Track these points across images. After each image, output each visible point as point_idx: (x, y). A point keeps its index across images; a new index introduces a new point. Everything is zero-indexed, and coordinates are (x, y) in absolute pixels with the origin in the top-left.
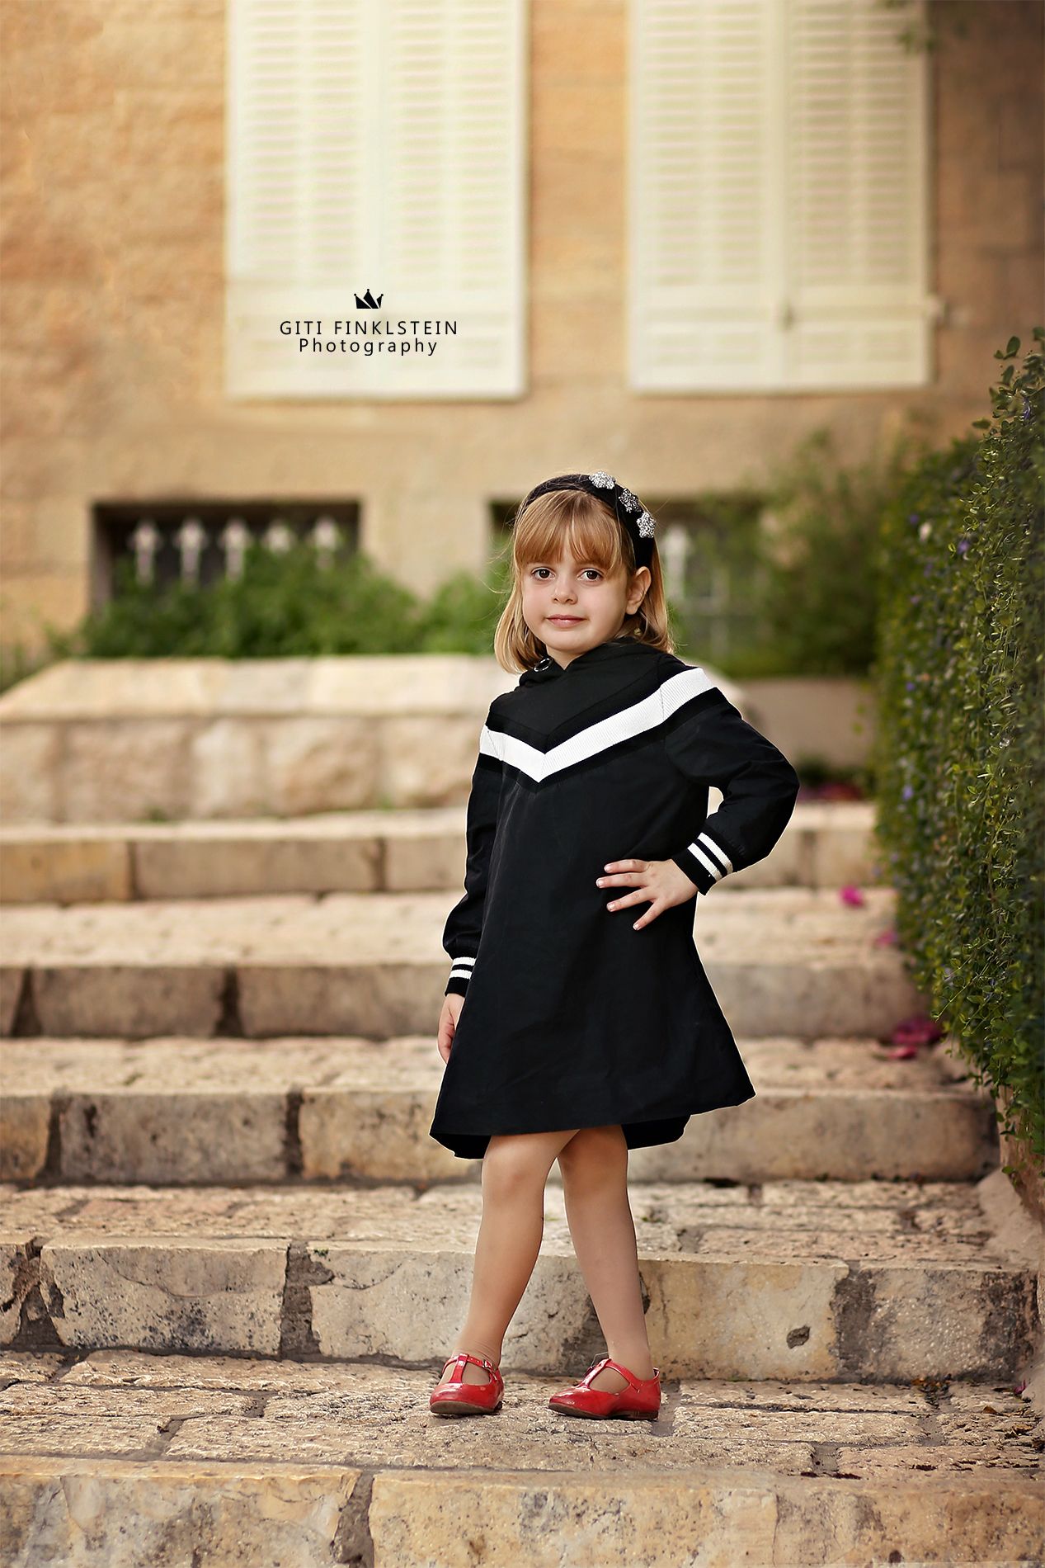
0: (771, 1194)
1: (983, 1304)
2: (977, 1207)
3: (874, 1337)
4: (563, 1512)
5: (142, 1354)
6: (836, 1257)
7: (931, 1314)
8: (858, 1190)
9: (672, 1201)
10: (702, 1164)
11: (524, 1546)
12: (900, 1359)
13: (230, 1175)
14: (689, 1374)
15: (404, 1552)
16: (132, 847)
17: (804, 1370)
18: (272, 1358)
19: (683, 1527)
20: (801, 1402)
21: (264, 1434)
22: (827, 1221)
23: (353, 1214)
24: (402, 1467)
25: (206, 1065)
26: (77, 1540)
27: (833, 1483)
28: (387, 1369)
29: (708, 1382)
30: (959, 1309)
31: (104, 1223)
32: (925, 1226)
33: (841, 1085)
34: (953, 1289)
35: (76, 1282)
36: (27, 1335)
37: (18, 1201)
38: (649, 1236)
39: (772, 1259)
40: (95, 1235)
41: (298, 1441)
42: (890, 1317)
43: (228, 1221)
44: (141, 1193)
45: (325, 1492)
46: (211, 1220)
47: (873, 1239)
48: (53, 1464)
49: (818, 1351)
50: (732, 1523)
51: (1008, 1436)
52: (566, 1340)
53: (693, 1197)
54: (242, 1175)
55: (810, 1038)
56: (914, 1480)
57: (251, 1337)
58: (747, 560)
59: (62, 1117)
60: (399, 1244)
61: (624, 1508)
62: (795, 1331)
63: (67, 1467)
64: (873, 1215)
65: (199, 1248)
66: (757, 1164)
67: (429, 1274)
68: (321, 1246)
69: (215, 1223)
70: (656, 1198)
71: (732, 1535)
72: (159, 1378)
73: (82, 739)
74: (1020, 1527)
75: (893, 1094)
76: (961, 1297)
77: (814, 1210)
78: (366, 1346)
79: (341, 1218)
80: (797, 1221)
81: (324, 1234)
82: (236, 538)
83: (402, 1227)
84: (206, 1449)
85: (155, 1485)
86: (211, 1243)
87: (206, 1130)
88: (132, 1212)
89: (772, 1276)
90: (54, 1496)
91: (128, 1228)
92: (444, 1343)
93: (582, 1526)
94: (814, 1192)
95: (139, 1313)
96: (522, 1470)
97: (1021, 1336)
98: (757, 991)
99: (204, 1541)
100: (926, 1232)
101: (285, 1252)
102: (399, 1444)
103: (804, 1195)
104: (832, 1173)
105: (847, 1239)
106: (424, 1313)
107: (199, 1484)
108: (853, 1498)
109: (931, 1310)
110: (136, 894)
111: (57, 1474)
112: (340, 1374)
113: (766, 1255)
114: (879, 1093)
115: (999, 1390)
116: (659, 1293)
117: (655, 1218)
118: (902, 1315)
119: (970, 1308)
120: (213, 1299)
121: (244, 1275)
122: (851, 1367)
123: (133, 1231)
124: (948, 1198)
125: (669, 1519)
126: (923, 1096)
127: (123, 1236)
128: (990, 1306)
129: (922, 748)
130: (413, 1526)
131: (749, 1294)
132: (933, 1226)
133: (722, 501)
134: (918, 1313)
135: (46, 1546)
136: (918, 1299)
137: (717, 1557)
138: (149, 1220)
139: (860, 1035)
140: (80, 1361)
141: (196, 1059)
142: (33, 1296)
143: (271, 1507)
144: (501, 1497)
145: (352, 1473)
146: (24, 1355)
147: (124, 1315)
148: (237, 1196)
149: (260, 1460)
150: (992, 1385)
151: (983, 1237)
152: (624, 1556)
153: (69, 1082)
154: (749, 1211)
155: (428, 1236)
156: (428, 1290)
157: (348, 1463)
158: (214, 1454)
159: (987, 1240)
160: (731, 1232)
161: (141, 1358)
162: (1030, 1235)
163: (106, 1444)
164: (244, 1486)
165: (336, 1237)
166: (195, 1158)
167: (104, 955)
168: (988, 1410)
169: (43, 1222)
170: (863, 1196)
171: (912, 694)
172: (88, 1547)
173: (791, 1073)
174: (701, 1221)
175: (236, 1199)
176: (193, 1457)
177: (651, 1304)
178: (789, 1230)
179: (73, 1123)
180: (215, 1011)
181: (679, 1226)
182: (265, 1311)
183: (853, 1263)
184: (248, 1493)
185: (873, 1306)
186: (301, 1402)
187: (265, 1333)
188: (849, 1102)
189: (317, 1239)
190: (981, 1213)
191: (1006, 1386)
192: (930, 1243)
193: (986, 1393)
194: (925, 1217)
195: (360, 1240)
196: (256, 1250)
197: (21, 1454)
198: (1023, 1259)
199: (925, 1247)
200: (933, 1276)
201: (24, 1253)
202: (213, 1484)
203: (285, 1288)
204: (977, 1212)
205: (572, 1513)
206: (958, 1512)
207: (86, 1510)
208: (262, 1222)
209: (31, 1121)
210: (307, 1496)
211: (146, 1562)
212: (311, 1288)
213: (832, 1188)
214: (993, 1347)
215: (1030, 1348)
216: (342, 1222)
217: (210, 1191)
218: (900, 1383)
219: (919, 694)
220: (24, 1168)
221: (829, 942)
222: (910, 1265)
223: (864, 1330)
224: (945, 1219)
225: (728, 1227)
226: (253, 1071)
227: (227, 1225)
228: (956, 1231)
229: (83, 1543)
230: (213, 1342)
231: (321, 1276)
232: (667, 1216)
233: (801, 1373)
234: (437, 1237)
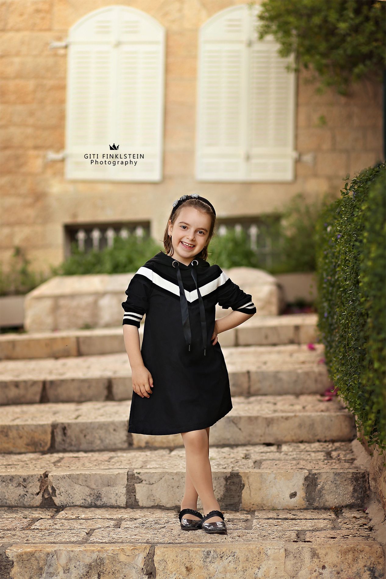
0: (284, 448)
1: (352, 483)
2: (351, 450)
3: (318, 494)
4: (216, 556)
5: (82, 508)
6: (305, 469)
7: (336, 486)
8: (313, 445)
9: (252, 451)
10: (262, 439)
11: (204, 568)
12: (326, 501)
13: (110, 447)
14: (258, 508)
15: (166, 571)
16: (78, 339)
17: (295, 506)
18: (124, 508)
19: (255, 560)
20: (294, 517)
21: (120, 533)
22: (302, 457)
23: (149, 459)
24: (164, 543)
25: (101, 411)
26: (61, 570)
27: (303, 544)
28: (160, 510)
29: (264, 511)
30: (345, 484)
31: (68, 465)
32: (334, 457)
33: (307, 411)
34: (342, 478)
35: (59, 485)
36: (45, 503)
37: (41, 458)
38: (244, 464)
39: (284, 470)
40: (65, 470)
41: (131, 536)
42: (322, 488)
43: (109, 463)
44: (81, 454)
45: (140, 552)
46: (103, 463)
47: (317, 462)
48: (52, 546)
49: (299, 499)
50: (271, 558)
51: (361, 526)
52: (218, 499)
53: (259, 450)
54: (114, 447)
55: (298, 395)
56: (329, 542)
57: (116, 501)
58: (276, 235)
59: (55, 430)
60: (163, 469)
61: (236, 554)
62: (292, 493)
63: (57, 547)
64: (317, 454)
65: (99, 473)
66: (280, 438)
67: (173, 479)
68: (138, 471)
69: (104, 464)
70: (247, 450)
71: (271, 562)
72: (87, 516)
73: (62, 302)
74: (364, 556)
75: (323, 414)
76: (345, 480)
77: (298, 453)
78: (153, 503)
79: (145, 461)
80: (293, 457)
81: (139, 467)
82: (110, 234)
83: (164, 464)
84: (101, 540)
85: (85, 552)
86: (103, 471)
87: (102, 433)
88: (78, 461)
89: (284, 476)
90: (52, 557)
91: (76, 467)
92: (179, 501)
93: (223, 561)
94: (298, 447)
95: (80, 495)
96: (203, 543)
97: (365, 493)
98: (280, 380)
99: (101, 569)
100: (334, 459)
101: (126, 473)
102: (164, 536)
103: (295, 448)
104: (305, 440)
105: (308, 463)
106: (172, 492)
107: (99, 551)
108: (310, 549)
109: (336, 485)
110: (80, 354)
111: (53, 549)
112: (146, 512)
113: (282, 469)
114: (319, 414)
115: (358, 510)
116: (248, 483)
117: (247, 457)
118: (326, 487)
119: (348, 484)
120: (104, 489)
121: (113, 481)
122: (311, 504)
123: (78, 468)
124: (342, 447)
125: (250, 557)
126: (333, 414)
127: (75, 470)
128: (355, 483)
129: (330, 300)
130: (168, 563)
131: (277, 482)
132: (336, 457)
133: (268, 216)
134: (331, 486)
135: (51, 573)
136: (331, 482)
137: (266, 569)
138: (83, 464)
139: (314, 393)
140: (61, 511)
141: (99, 409)
142: (46, 490)
143: (122, 558)
144: (196, 552)
145: (148, 546)
146: (43, 510)
147: (76, 495)
148: (112, 454)
149: (119, 543)
150: (356, 509)
151: (353, 460)
152: (236, 570)
153: (57, 419)
154: (277, 454)
155: (173, 466)
156: (173, 484)
157: (147, 543)
158: (104, 541)
159: (354, 461)
160: (271, 461)
161: (81, 509)
162: (367, 459)
163: (69, 539)
164: (114, 551)
165: (143, 468)
166: (98, 442)
167: (69, 375)
168: (354, 517)
169: (49, 466)
170: (314, 447)
171: (326, 283)
172: (64, 573)
173: (291, 407)
174: (261, 458)
175: (111, 455)
176: (97, 542)
177: (245, 486)
178: (290, 460)
179: (59, 432)
180: (105, 392)
181: (254, 460)
182: (121, 493)
183: (310, 471)
184: (115, 553)
185: (317, 484)
186: (132, 523)
187: (121, 500)
188: (309, 417)
189: (137, 469)
190: (352, 452)
191: (361, 509)
192: (335, 463)
193: (354, 511)
194: (334, 454)
195: (151, 468)
196: (117, 473)
197: (42, 543)
198: (365, 467)
199: (334, 464)
200: (336, 474)
201: (43, 476)
202: (104, 551)
203: (127, 485)
204: (351, 452)
205: (219, 556)
206: (344, 552)
207: (63, 561)
208: (120, 463)
209: (45, 432)
210: (134, 554)
211: (83, 577)
212: (135, 485)
213: (304, 445)
214: (356, 496)
215: (368, 496)
216: (145, 462)
217: (103, 453)
218: (326, 509)
219: (328, 283)
220: (43, 447)
221: (303, 363)
222: (328, 471)
223: (314, 492)
224: (341, 455)
225: (270, 460)
226: (116, 413)
227: (108, 464)
228: (344, 459)
229: (63, 571)
230: (104, 503)
231: (138, 481)
232: (251, 456)
233: (294, 507)
234: (176, 466)
